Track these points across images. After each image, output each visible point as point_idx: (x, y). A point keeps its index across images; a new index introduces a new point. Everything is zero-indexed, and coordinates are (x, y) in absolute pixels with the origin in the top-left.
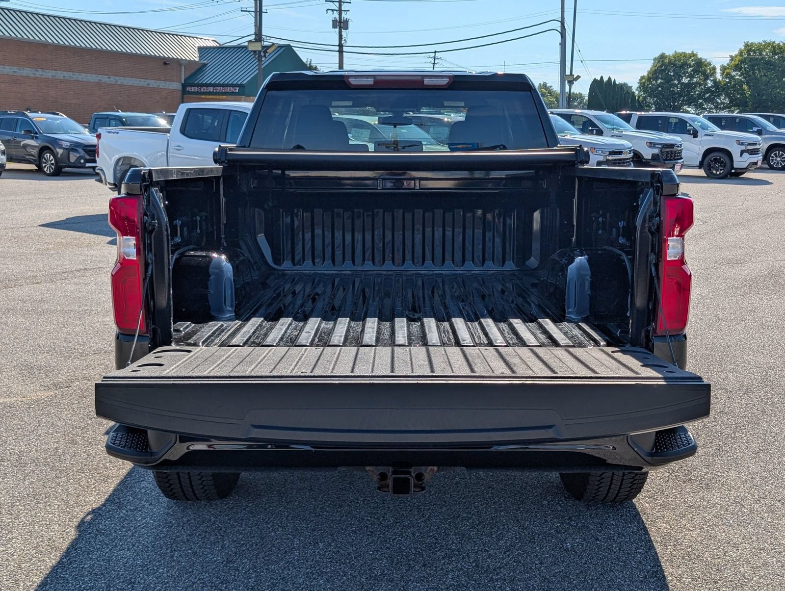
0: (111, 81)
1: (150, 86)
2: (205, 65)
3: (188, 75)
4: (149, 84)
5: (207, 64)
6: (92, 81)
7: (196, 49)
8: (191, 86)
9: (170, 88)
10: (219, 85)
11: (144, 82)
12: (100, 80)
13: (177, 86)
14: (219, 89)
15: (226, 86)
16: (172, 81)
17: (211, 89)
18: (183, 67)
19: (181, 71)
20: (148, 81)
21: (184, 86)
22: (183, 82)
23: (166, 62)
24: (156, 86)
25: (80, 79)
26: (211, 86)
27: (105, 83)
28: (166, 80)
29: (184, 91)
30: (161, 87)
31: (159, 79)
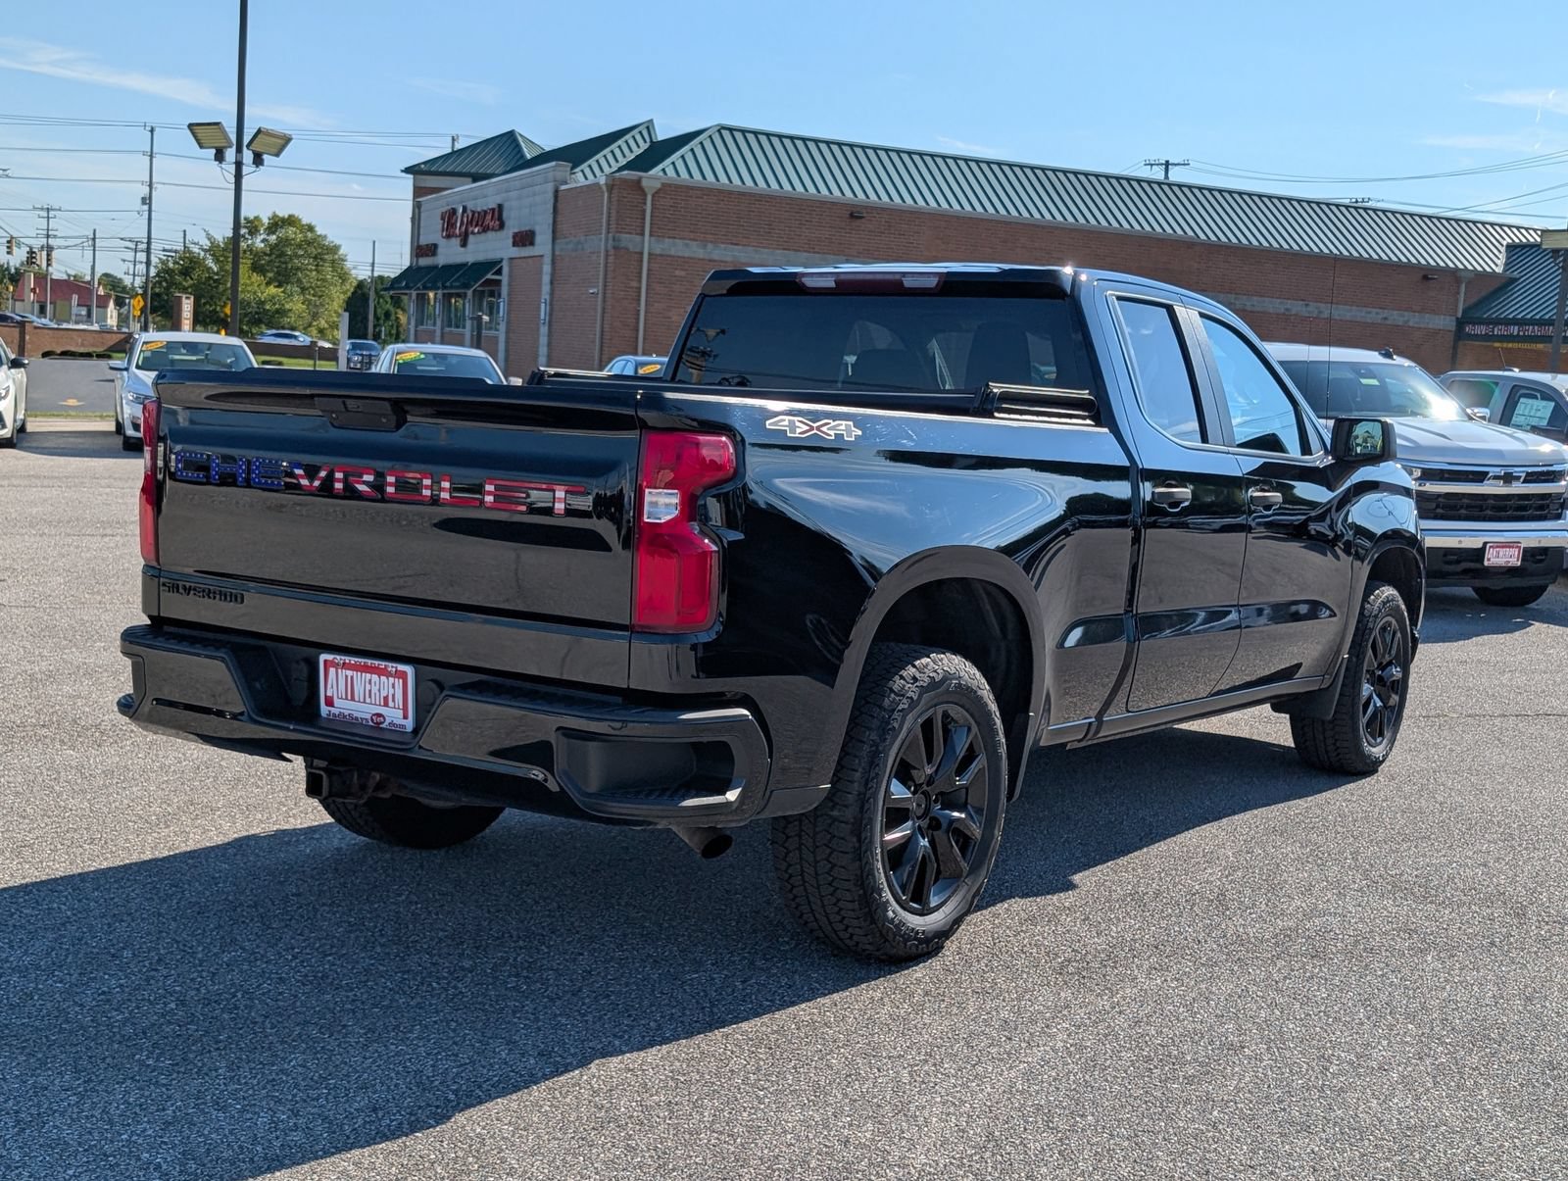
0: (1309, 312)
1: (1389, 322)
2: (1513, 281)
3: (1474, 300)
4: (1386, 319)
5: (1518, 279)
6: (1271, 311)
7: (1503, 249)
8: (1474, 324)
9: (1430, 326)
10: (1532, 322)
11: (1377, 313)
12: (1287, 310)
13: (1445, 323)
14: (1530, 330)
15: (1545, 325)
16: (1434, 312)
17: (1515, 330)
18: (1463, 286)
19: (1458, 293)
20: (1386, 313)
21: (1461, 324)
22: (1460, 315)
23: (1427, 275)
24: (1400, 324)
25: (1249, 308)
26: (1515, 324)
27: (1296, 315)
28: (1422, 311)
29: (1460, 334)
30: (1411, 324)
31: (1409, 309)
